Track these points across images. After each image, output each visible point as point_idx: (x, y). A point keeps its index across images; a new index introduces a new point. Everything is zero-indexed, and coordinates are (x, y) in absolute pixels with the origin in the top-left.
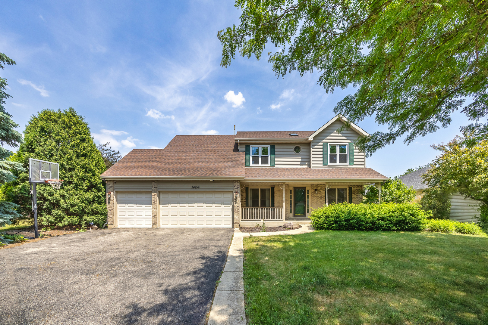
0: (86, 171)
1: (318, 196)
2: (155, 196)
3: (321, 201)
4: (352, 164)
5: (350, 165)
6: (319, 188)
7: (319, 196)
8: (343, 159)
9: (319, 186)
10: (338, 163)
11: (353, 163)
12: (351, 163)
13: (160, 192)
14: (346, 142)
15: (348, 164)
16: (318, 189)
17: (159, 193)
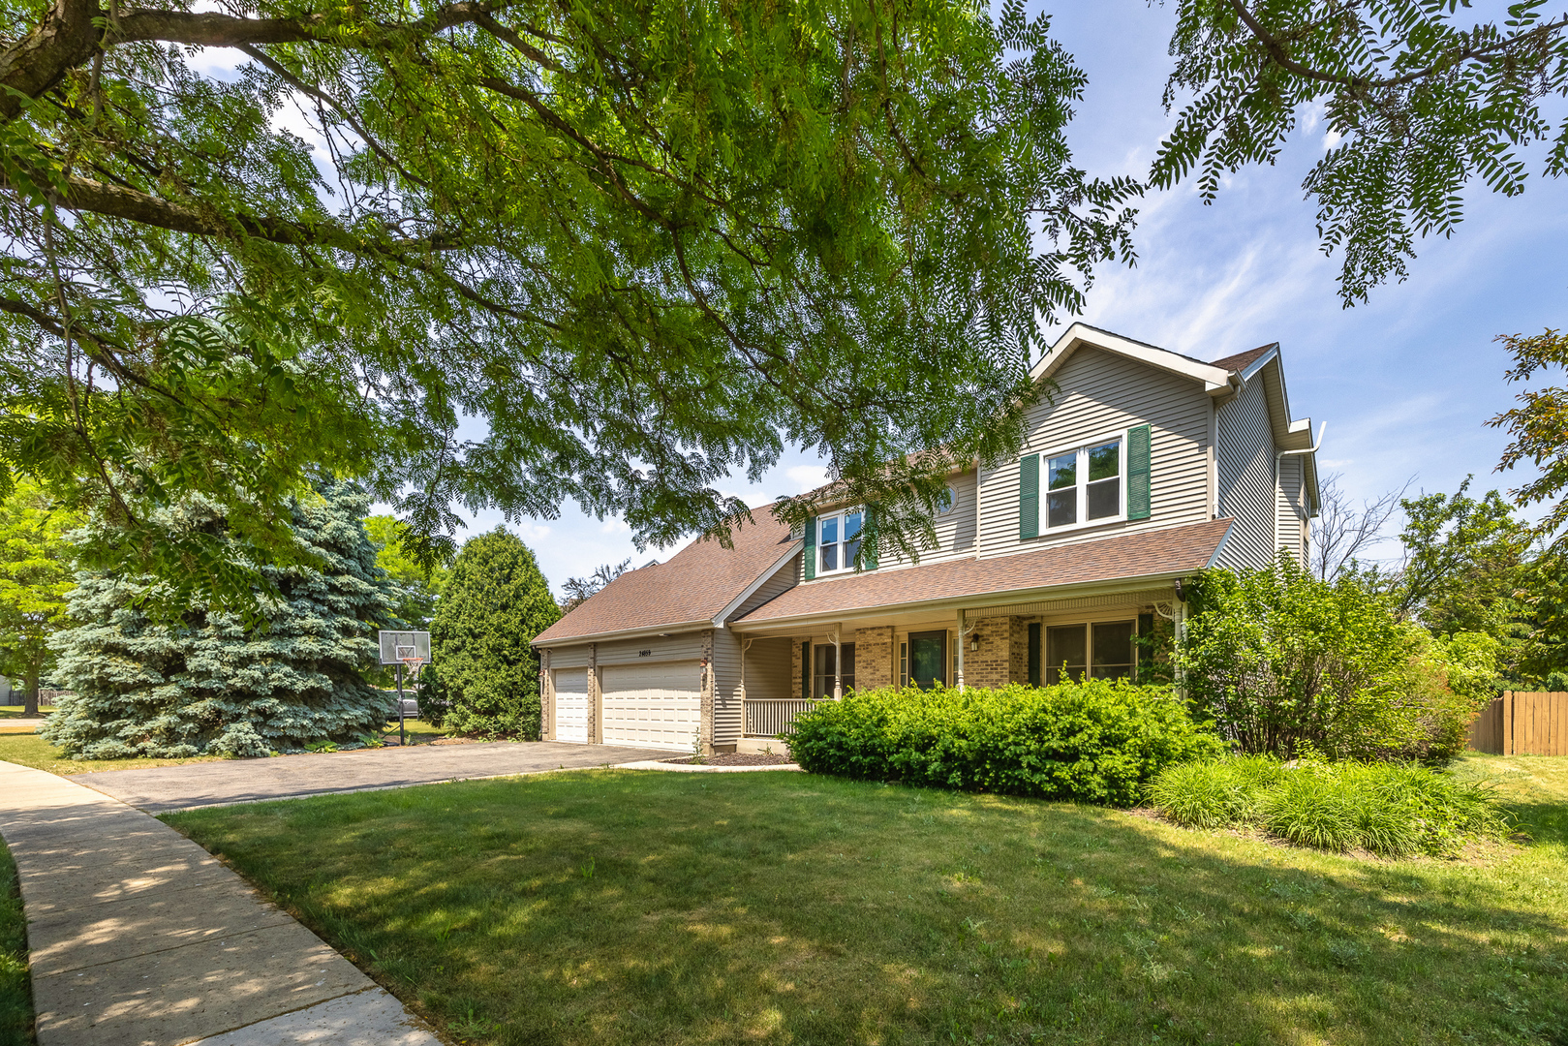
0: (502, 636)
1: (984, 658)
2: (591, 676)
3: (995, 676)
4: (1140, 514)
5: (1132, 519)
6: (987, 631)
7: (989, 657)
8: (1103, 501)
9: (987, 621)
10: (1082, 520)
11: (1148, 508)
12: (1141, 510)
13: (601, 668)
14: (1116, 426)
15: (1125, 518)
16: (985, 633)
17: (600, 671)
